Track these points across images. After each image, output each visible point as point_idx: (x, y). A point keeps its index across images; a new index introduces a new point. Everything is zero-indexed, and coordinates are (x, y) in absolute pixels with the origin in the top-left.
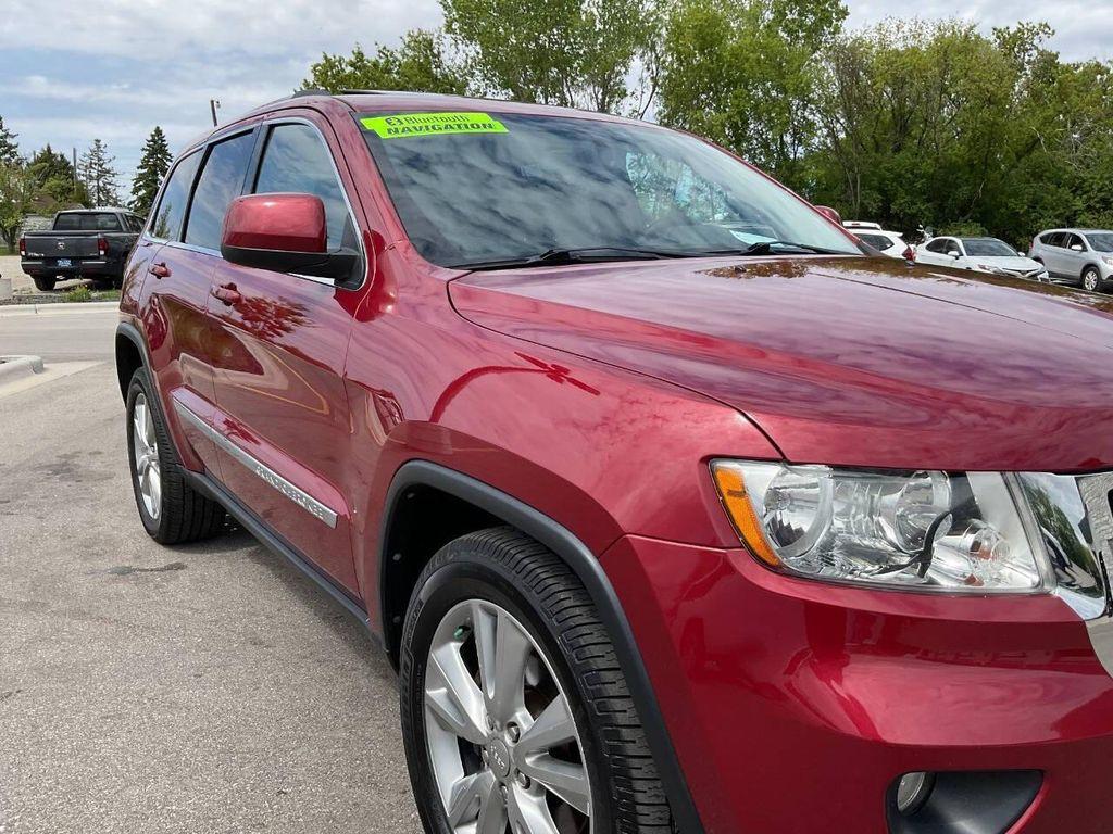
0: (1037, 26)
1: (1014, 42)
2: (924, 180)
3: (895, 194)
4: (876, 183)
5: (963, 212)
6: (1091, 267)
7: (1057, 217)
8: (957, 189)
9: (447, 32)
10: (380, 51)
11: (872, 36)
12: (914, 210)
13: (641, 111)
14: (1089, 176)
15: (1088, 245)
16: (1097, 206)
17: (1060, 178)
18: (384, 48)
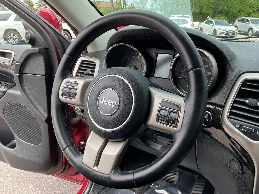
2: (211, 4)
3: (203, 8)
4: (198, 4)
5: (221, 13)
6: (251, 29)
7: (245, 14)
8: (220, 6)
12: (208, 12)
14: (255, 3)
15: (251, 22)
16: (256, 11)
17: (247, 4)
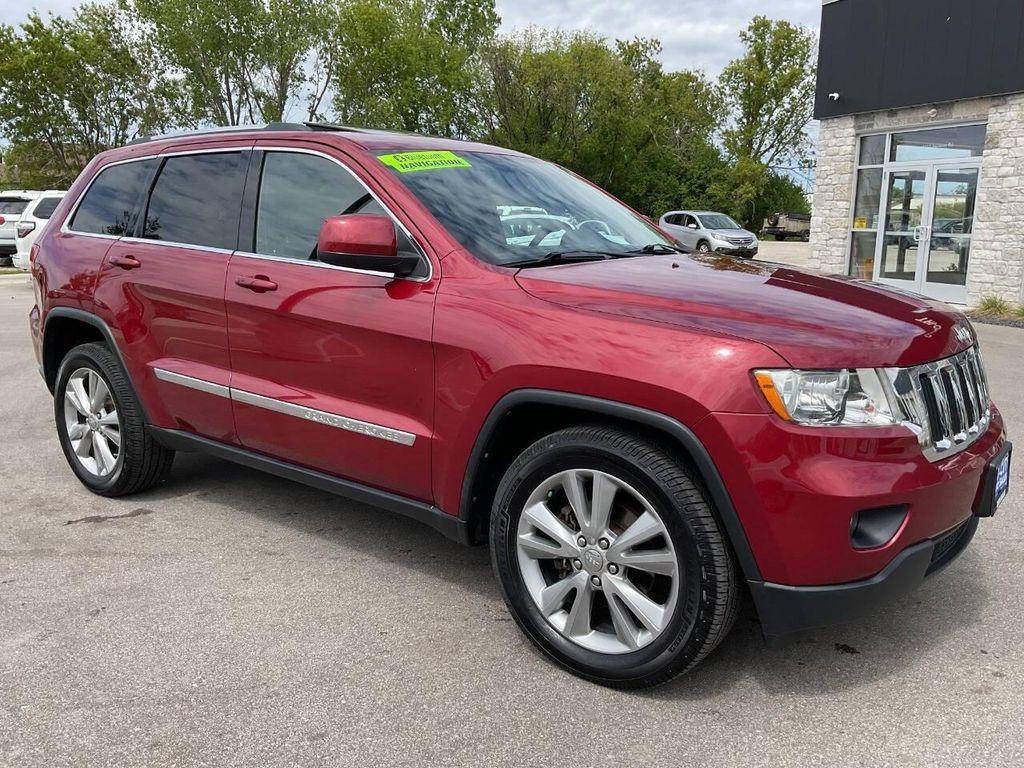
0: (649, 42)
1: (632, 53)
6: (703, 241)
9: (121, 7)
10: (53, 21)
11: (519, 40)
13: (318, 96)
14: (690, 166)
15: (701, 224)
17: (669, 168)
18: (59, 19)
